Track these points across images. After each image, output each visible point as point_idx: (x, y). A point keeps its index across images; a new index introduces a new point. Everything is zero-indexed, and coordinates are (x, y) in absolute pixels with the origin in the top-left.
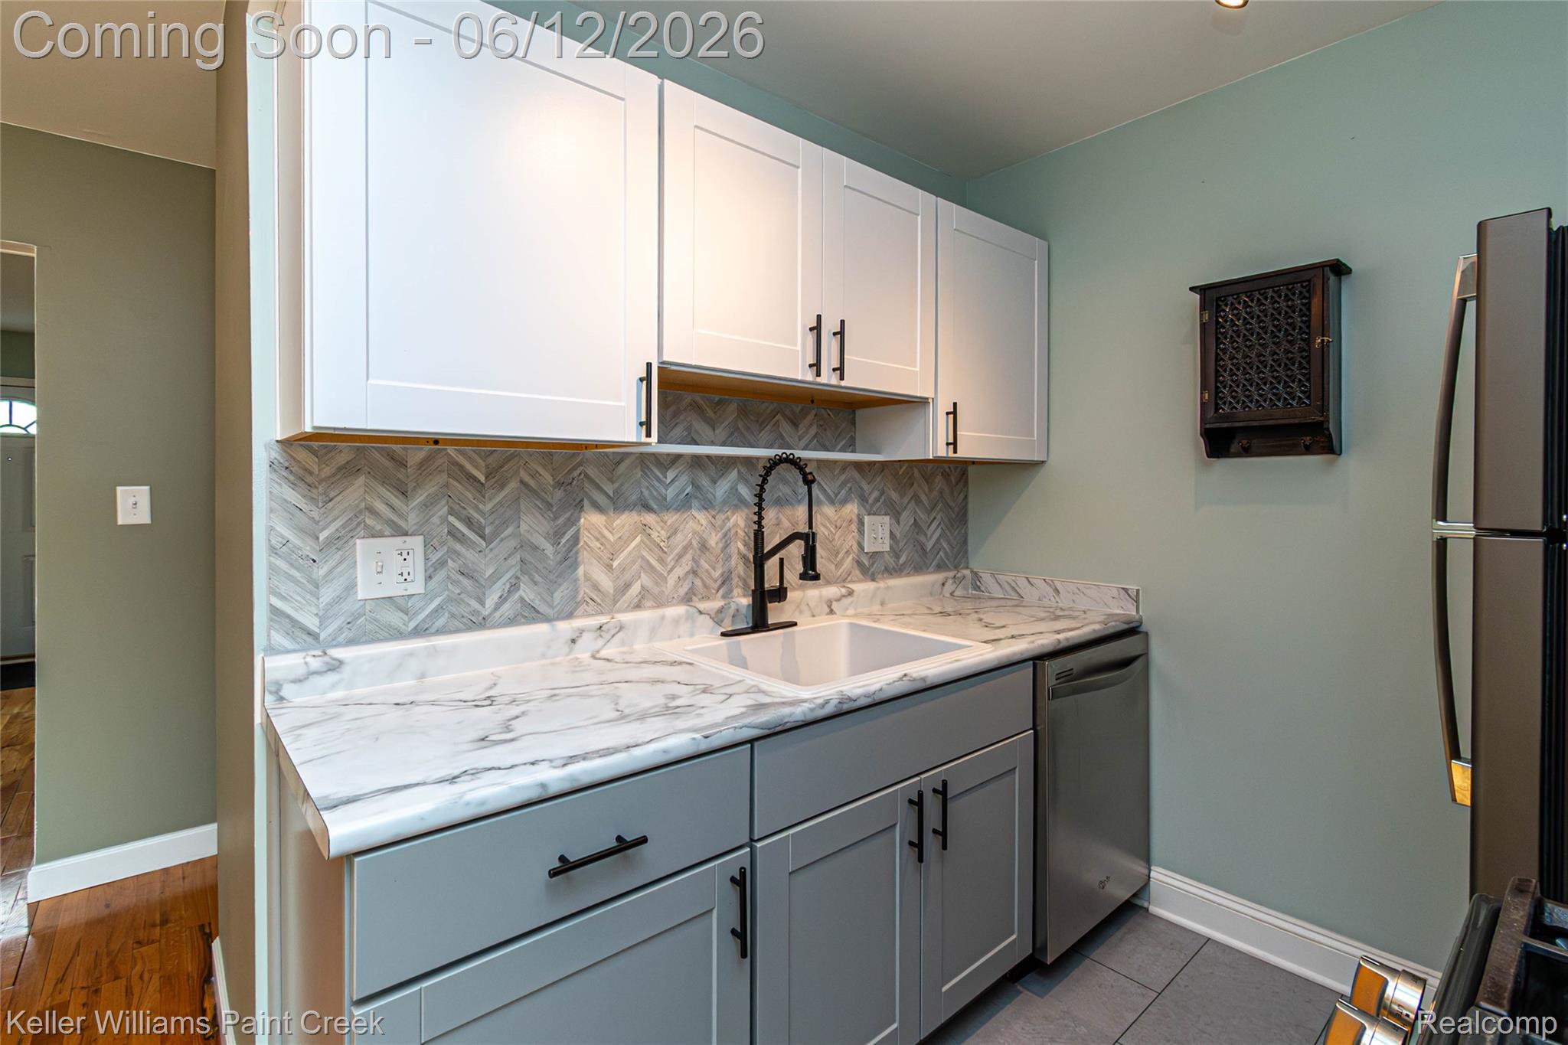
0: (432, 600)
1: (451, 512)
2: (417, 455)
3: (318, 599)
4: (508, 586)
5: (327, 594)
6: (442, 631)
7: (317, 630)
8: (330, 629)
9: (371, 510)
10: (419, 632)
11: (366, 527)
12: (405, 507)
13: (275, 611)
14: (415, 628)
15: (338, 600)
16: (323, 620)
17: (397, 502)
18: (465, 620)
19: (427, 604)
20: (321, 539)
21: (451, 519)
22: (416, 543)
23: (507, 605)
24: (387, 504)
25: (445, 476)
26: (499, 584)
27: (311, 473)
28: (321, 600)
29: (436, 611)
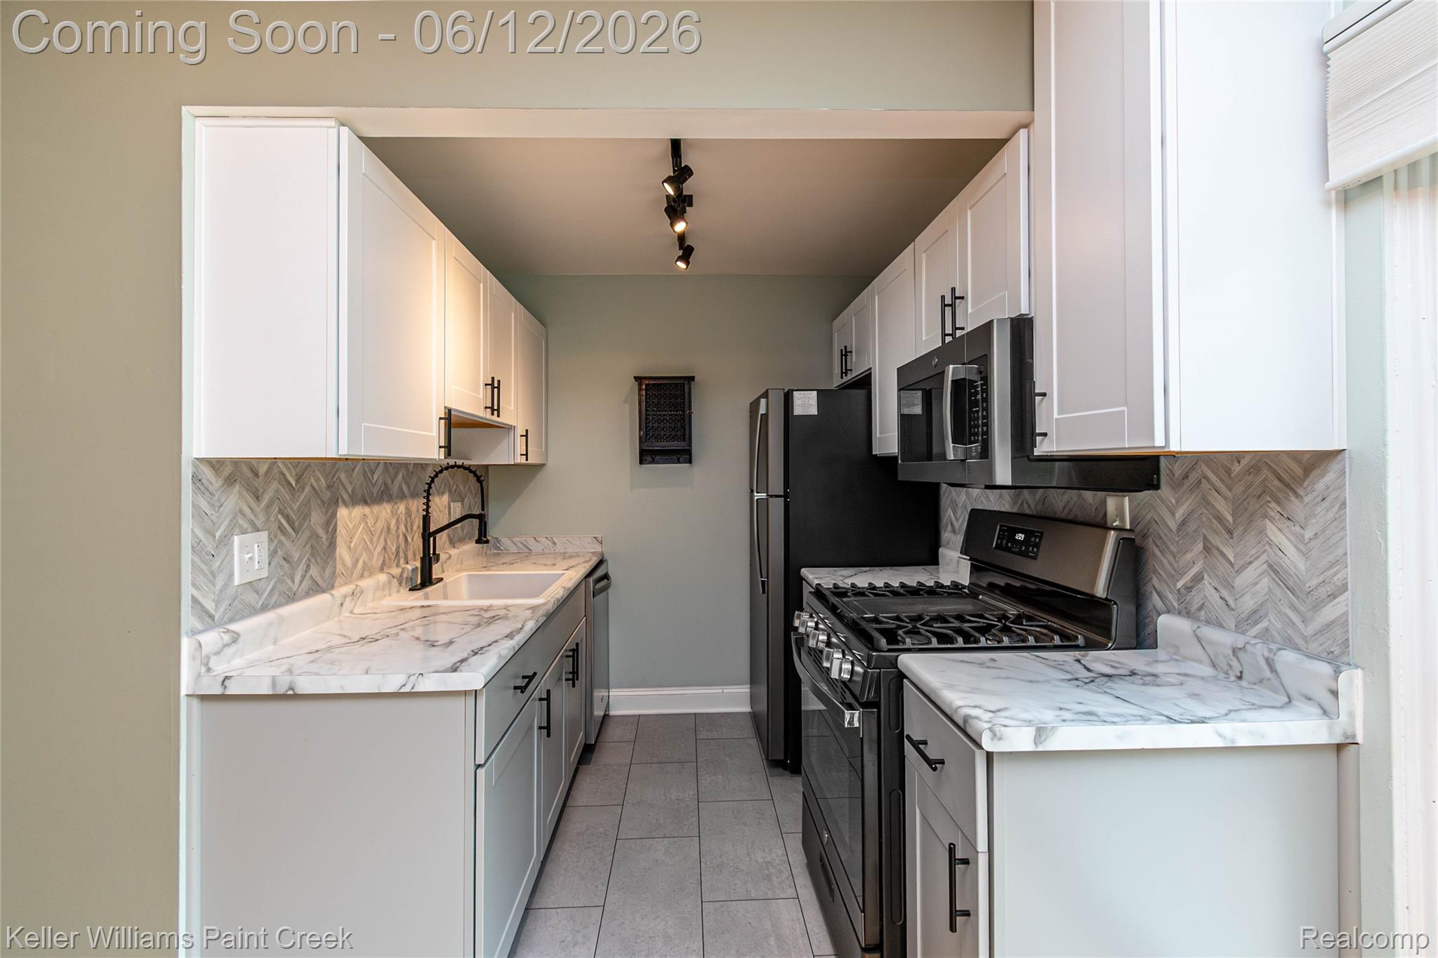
0: (271, 580)
1: (280, 512)
2: (263, 469)
3: (215, 587)
4: (305, 566)
5: (220, 582)
6: (277, 605)
7: (214, 613)
8: (222, 610)
9: (241, 511)
10: (265, 608)
11: (240, 527)
12: (257, 508)
13: (194, 600)
14: (262, 605)
15: (225, 586)
16: (217, 603)
17: (254, 505)
18: (284, 595)
19: (268, 585)
20: (217, 537)
21: (280, 517)
22: (264, 535)
23: (304, 583)
24: (249, 507)
25: (276, 483)
26: (301, 567)
27: (211, 484)
28: (216, 588)
29: (272, 590)
